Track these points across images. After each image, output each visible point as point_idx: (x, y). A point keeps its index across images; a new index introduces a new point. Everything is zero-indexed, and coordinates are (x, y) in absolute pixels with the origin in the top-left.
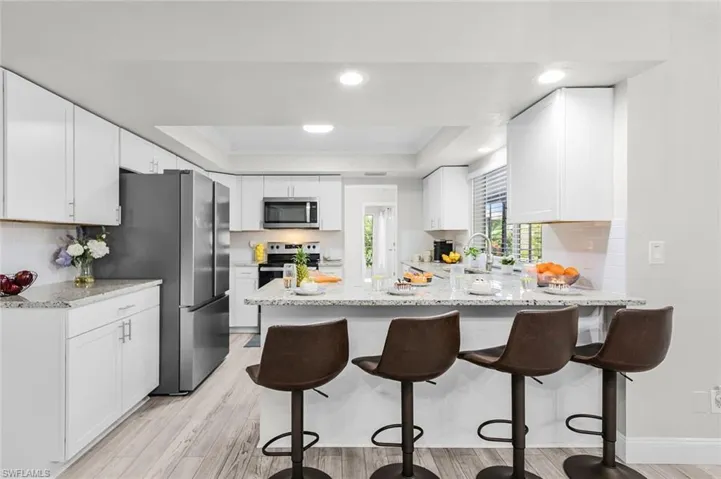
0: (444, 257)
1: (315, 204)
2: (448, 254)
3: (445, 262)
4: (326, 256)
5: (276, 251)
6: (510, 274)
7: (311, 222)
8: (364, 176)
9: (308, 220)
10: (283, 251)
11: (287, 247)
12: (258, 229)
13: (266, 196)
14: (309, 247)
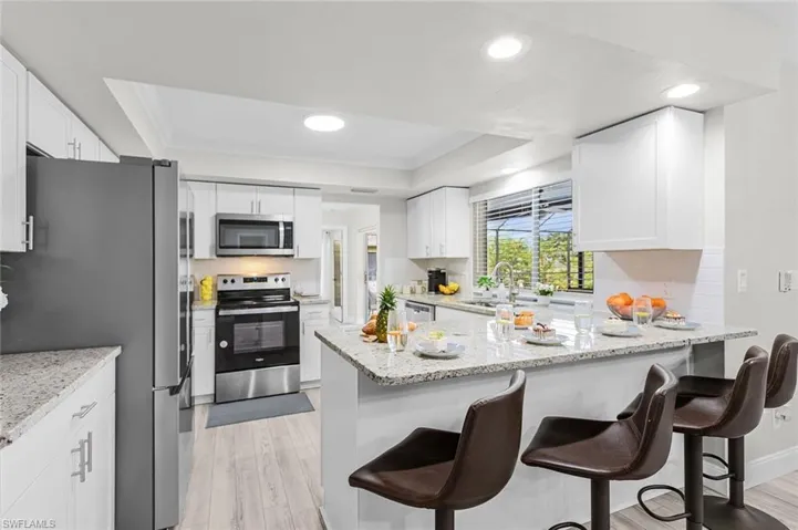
0: (442, 287)
1: (290, 224)
2: (445, 284)
3: (443, 293)
4: (298, 291)
5: (229, 287)
6: (547, 306)
7: (285, 247)
8: (349, 192)
9: (281, 245)
10: (240, 286)
11: (246, 280)
12: (208, 257)
13: (220, 211)
14: (276, 280)
